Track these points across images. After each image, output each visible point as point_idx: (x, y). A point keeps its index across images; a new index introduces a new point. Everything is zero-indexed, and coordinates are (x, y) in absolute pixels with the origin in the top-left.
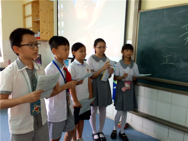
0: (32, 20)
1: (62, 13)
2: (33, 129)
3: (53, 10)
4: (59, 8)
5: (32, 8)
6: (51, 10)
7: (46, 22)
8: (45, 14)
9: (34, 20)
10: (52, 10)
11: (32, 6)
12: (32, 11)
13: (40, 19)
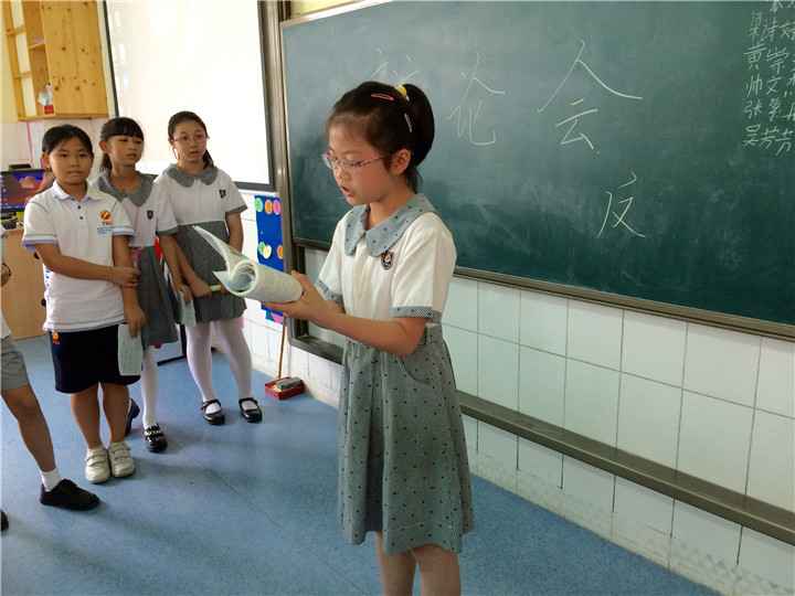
0: (29, 45)
6: (86, 4)
7: (70, 48)
8: (63, 21)
9: (32, 44)
10: (91, 5)
12: (25, 17)
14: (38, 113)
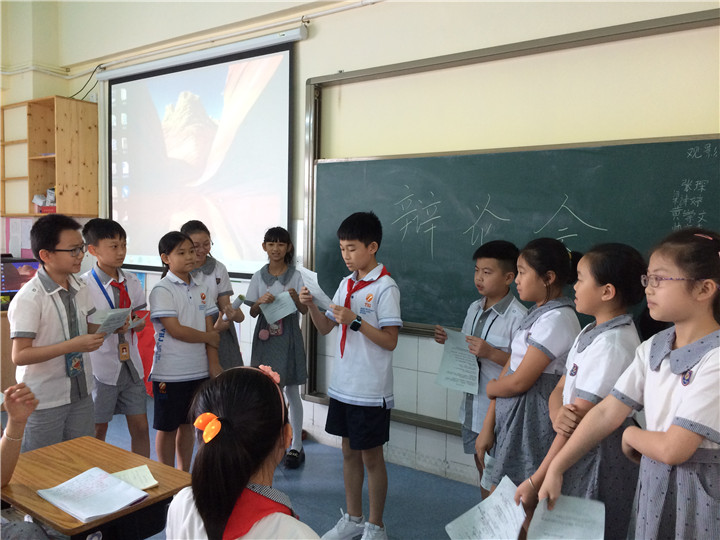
0: (30, 155)
1: (123, 139)
2: (69, 401)
3: (96, 126)
4: (114, 124)
5: (29, 120)
6: (90, 128)
7: (74, 161)
8: (72, 140)
9: (35, 154)
10: (94, 129)
11: (29, 115)
12: (30, 128)
13: (55, 156)
14: (31, 211)
